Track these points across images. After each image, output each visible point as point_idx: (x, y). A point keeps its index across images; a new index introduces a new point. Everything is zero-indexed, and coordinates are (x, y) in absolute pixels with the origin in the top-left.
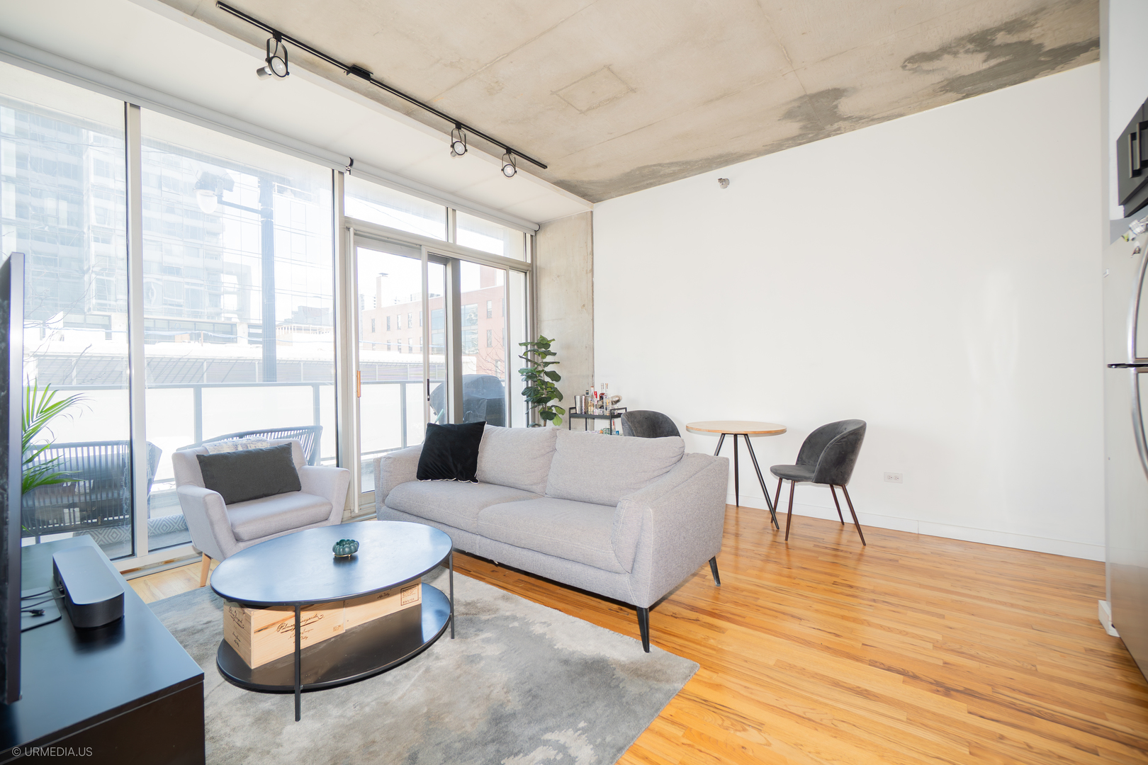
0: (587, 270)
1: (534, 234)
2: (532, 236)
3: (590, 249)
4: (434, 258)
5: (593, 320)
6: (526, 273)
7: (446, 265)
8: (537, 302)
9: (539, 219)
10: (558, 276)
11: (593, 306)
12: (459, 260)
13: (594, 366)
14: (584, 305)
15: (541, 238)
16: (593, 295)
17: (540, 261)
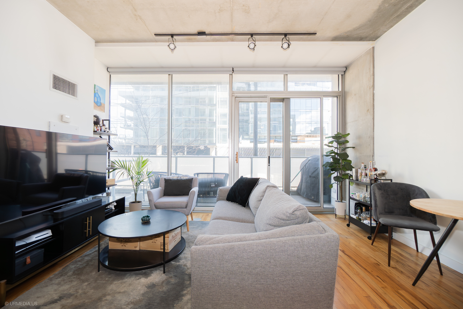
0: (370, 87)
1: (343, 74)
2: (342, 75)
3: (372, 72)
4: (274, 100)
5: (373, 119)
6: (337, 97)
7: (283, 102)
8: (345, 113)
9: (345, 64)
10: (355, 95)
11: (374, 109)
12: (289, 98)
13: (374, 149)
14: (368, 110)
15: (348, 75)
16: (373, 102)
17: (347, 88)
